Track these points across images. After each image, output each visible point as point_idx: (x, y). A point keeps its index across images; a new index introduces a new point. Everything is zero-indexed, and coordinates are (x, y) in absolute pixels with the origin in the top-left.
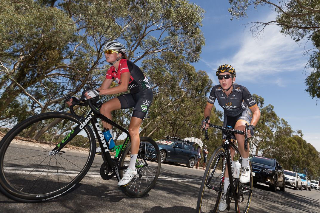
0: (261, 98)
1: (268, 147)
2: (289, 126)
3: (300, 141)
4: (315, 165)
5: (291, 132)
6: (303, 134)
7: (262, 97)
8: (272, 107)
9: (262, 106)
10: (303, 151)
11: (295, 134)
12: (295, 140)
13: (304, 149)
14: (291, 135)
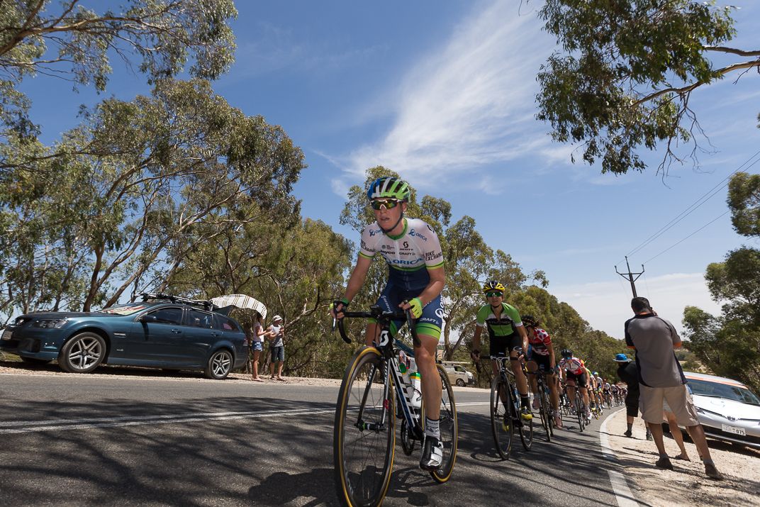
0: (442, 203)
1: (472, 318)
2: (514, 264)
3: (542, 298)
4: (578, 350)
5: (521, 278)
6: (546, 280)
7: (446, 200)
8: (472, 222)
9: (448, 222)
10: (549, 320)
11: (528, 283)
12: (530, 297)
13: (551, 316)
14: (521, 287)
